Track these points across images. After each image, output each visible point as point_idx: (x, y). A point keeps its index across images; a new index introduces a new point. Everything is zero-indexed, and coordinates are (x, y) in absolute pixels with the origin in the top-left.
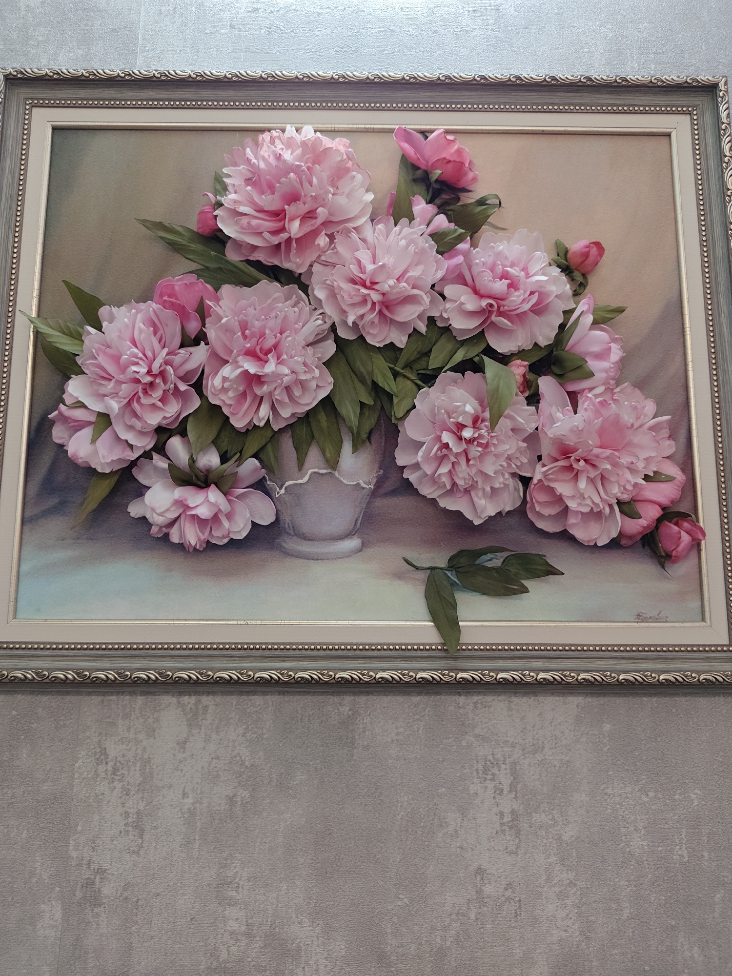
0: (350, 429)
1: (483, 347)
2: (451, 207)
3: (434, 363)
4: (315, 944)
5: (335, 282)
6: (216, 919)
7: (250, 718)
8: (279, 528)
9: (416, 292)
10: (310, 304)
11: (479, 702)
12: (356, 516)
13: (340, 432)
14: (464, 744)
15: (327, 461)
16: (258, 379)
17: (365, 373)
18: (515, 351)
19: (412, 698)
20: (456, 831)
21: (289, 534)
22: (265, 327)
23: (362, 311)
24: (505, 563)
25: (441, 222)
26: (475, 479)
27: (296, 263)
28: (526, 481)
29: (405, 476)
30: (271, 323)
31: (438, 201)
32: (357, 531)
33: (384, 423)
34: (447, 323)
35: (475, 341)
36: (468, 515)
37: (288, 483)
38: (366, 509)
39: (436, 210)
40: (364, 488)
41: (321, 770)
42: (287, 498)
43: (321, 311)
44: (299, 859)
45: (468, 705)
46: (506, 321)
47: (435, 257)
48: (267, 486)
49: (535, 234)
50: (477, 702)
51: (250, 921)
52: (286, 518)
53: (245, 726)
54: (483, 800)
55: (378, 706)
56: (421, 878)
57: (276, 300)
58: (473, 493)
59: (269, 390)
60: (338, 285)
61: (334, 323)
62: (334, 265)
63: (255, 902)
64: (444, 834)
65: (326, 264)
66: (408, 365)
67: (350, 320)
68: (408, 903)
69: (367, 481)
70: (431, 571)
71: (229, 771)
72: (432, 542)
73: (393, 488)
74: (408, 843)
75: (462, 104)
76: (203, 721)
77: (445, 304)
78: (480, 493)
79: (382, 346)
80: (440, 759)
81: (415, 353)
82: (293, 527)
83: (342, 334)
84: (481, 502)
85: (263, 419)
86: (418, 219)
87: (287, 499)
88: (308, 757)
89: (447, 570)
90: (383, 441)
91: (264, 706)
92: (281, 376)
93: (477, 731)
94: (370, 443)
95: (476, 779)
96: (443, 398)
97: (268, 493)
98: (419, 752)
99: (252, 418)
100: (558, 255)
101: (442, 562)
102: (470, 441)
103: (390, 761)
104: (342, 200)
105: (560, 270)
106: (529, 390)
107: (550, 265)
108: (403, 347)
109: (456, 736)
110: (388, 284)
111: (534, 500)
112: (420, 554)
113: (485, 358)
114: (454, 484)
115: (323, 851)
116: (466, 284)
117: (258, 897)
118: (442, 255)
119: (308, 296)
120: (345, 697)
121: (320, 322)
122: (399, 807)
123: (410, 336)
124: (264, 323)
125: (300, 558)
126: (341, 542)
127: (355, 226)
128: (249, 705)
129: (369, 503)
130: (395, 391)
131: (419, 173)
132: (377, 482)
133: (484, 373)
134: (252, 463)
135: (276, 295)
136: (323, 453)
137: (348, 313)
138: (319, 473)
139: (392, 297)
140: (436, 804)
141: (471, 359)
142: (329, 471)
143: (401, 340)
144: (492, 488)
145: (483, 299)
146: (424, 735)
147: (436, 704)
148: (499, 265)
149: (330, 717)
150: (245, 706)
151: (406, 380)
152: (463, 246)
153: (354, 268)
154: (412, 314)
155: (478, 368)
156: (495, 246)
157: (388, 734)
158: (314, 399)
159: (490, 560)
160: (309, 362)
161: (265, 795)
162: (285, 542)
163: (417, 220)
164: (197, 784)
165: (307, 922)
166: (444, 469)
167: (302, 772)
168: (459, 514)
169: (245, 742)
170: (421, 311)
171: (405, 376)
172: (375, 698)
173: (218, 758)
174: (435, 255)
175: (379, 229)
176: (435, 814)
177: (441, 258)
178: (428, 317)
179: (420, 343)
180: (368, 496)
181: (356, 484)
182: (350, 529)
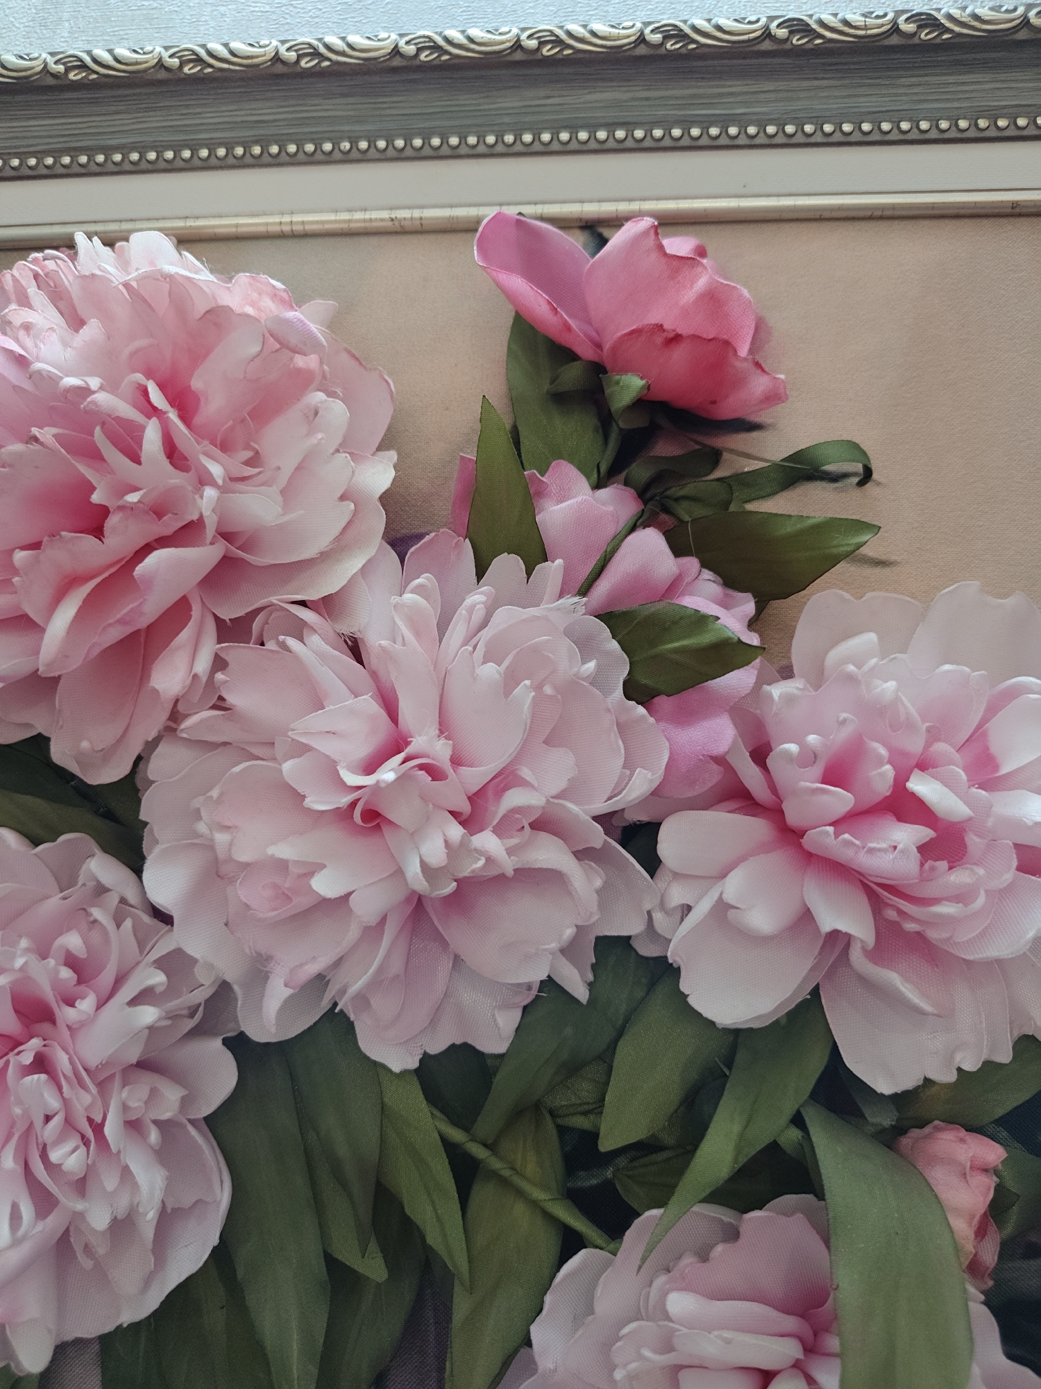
1: (816, 1064)
2: (689, 489)
3: (618, 1126)
17: (350, 1168)
25: (647, 560)
31: (641, 471)
39: (630, 510)
49: (1010, 602)
75: (724, 123)
77: (666, 889)
86: (558, 557)
116: (746, 807)
118: (647, 705)
123: (529, 1008)
127: (319, 592)
130: (463, 1257)
131: (572, 375)
148: (875, 762)
151: (512, 1197)
163: (554, 565)
171: (505, 1185)
177: (643, 717)
178: (598, 939)
179: (569, 1031)
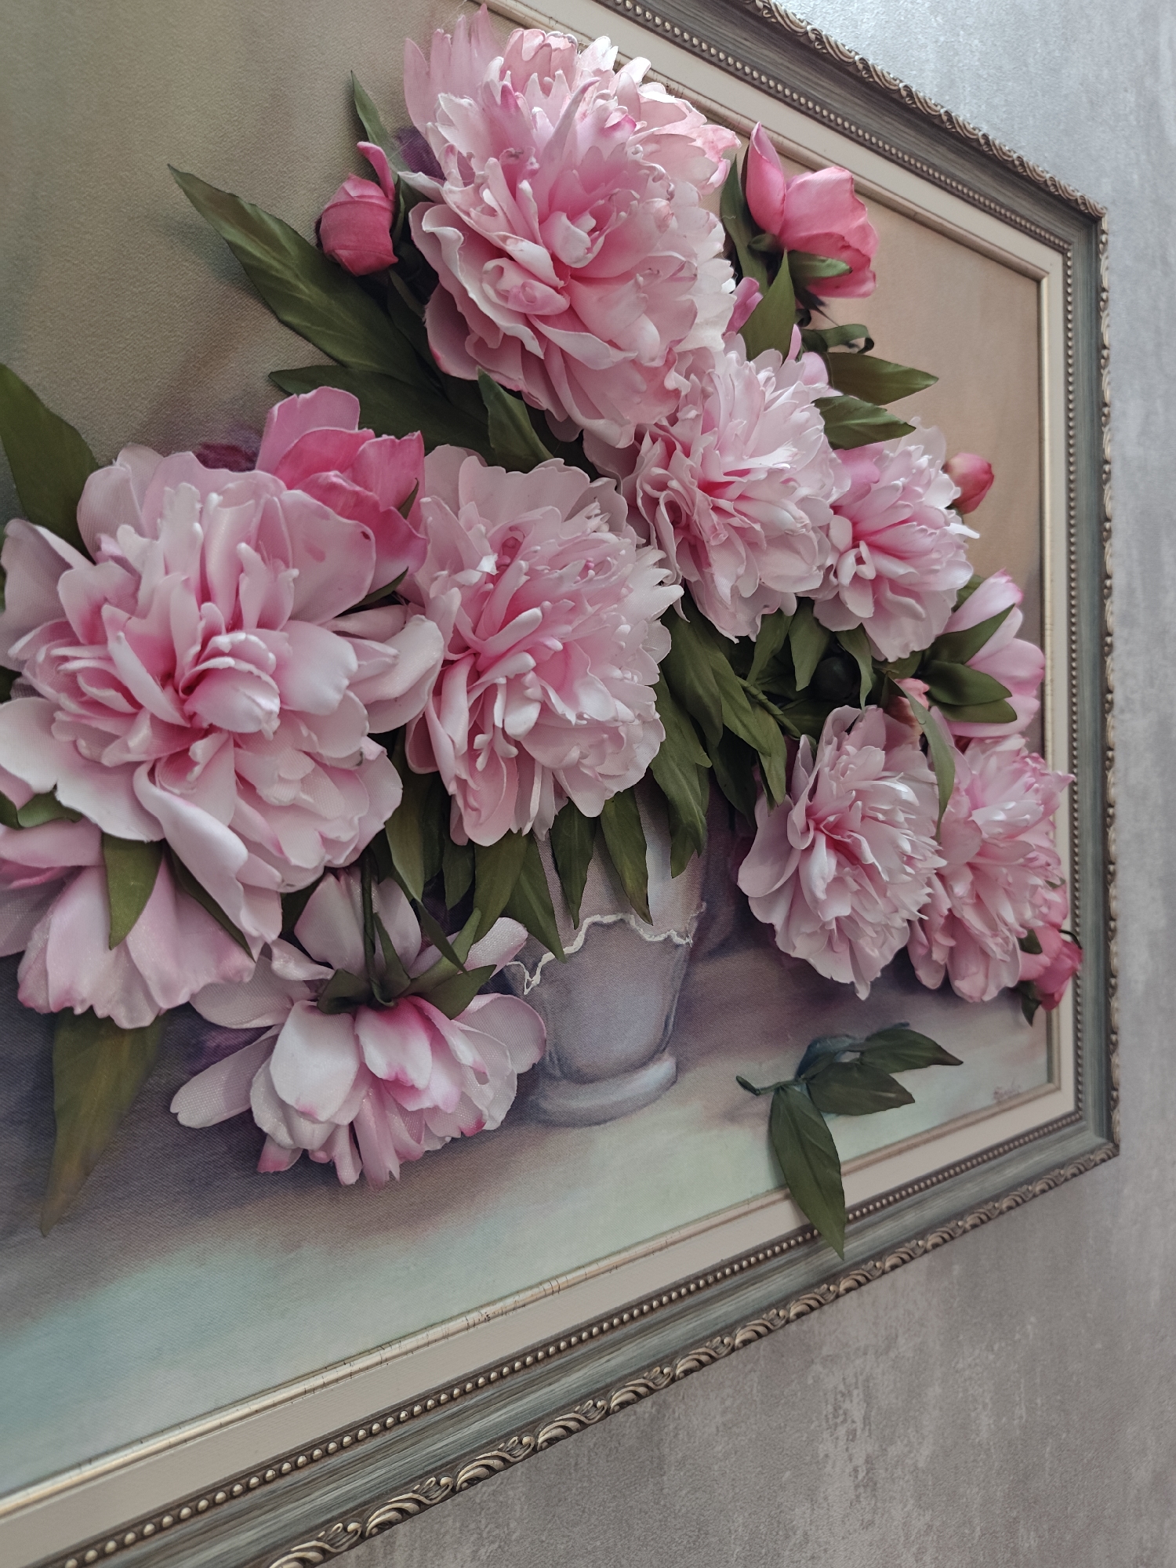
3: (800, 679)
12: (667, 1008)
13: (640, 825)
14: (809, 1382)
21: (552, 1077)
32: (668, 1042)
36: (857, 986)
37: (546, 958)
38: (682, 990)
40: (677, 946)
41: (615, 1546)
42: (546, 994)
47: (830, 455)
48: (505, 970)
49: (932, 431)
54: (834, 1461)
64: (791, 1550)
69: (683, 930)
70: (777, 1092)
72: (774, 1038)
73: (724, 938)
79: (737, 641)
82: (559, 1060)
87: (545, 996)
89: (795, 1084)
95: (825, 1432)
98: (754, 1427)
99: (511, 818)
101: (790, 1071)
108: (755, 640)
109: (800, 1373)
112: (760, 1064)
118: (837, 450)
122: (733, 1541)
125: (575, 1126)
126: (644, 1072)
129: (687, 975)
130: (762, 743)
132: (698, 929)
134: (505, 931)
138: (602, 925)
140: (779, 1506)
142: (620, 916)
143: (754, 628)
146: (760, 1395)
151: (766, 714)
157: (711, 1420)
162: (545, 1097)
168: (849, 987)
174: (827, 450)
177: (837, 458)
180: (685, 961)
181: (665, 939)
182: (658, 1041)
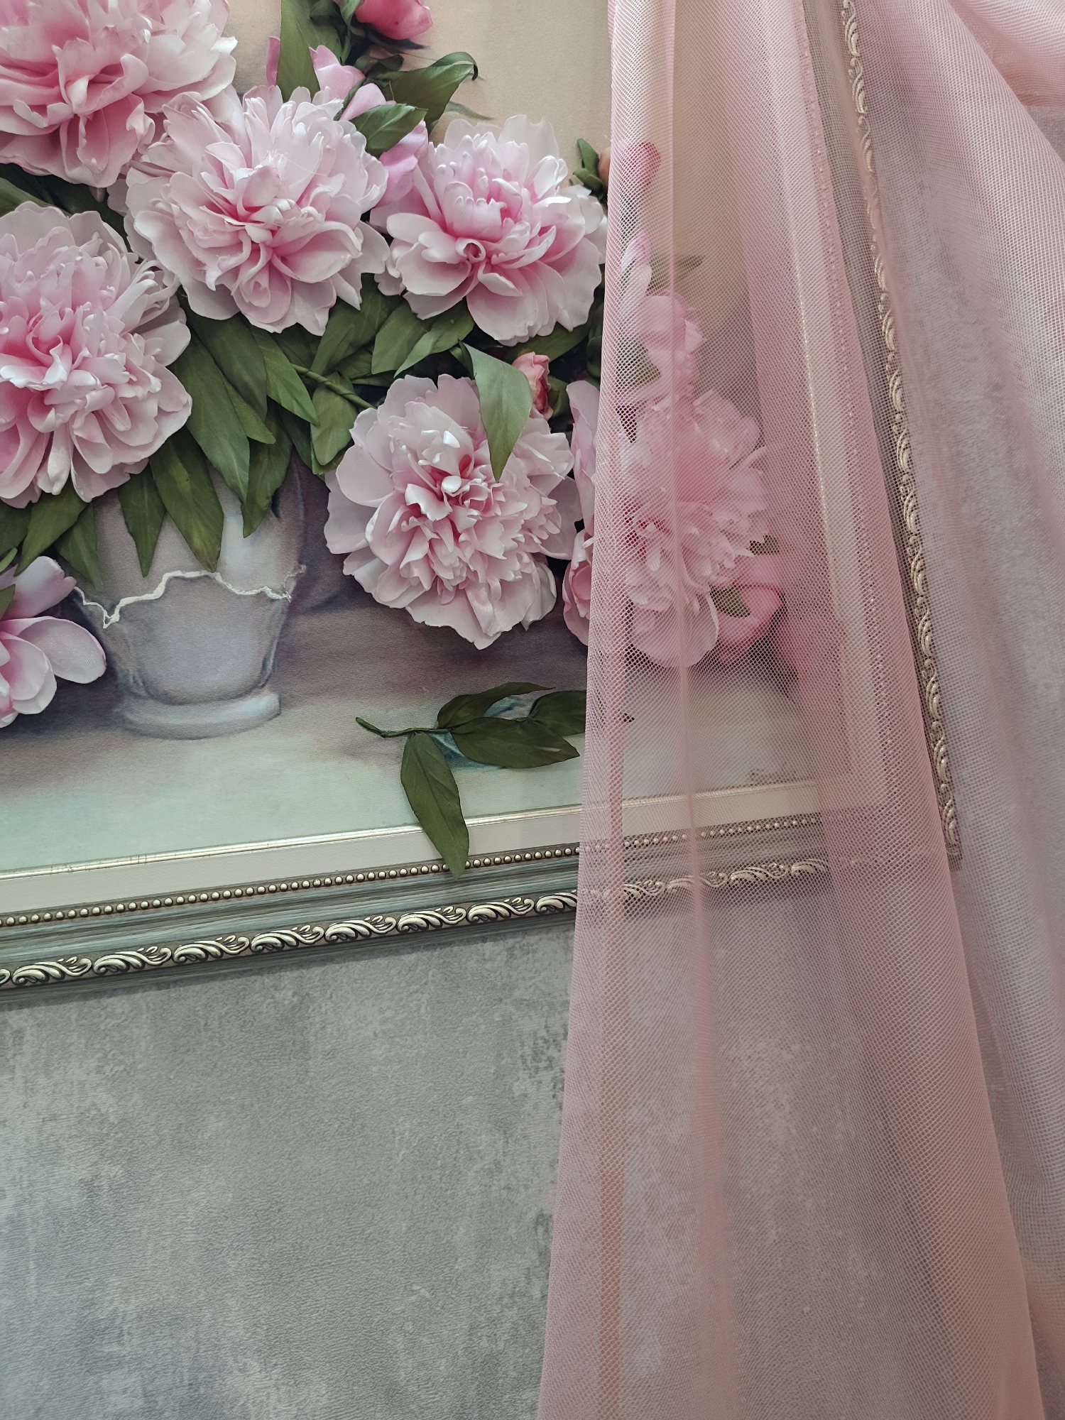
0: (234, 490)
1: (465, 331)
2: (387, 75)
3: (380, 362)
4: (274, 1398)
5: (173, 205)
6: (86, 1398)
7: (108, 1039)
8: (116, 686)
9: (333, 225)
10: (129, 250)
11: (517, 946)
12: (264, 652)
13: (217, 498)
14: (497, 1019)
15: (197, 553)
16: (39, 400)
17: (252, 384)
18: (523, 337)
19: (403, 957)
20: (497, 1163)
21: (137, 696)
22: (36, 293)
23: (232, 261)
24: (535, 711)
25: (371, 96)
26: (472, 568)
27: (91, 168)
28: (559, 567)
29: (346, 572)
30: (50, 286)
31: (361, 61)
32: (267, 680)
33: (300, 479)
34: (399, 288)
35: (452, 321)
36: (465, 632)
37: (124, 602)
38: (280, 638)
39: (359, 77)
40: (273, 600)
41: (252, 1105)
42: (126, 629)
43: (152, 263)
44: (229, 1262)
45: (499, 954)
46: (503, 279)
47: (365, 160)
48: (82, 608)
49: (540, 125)
50: (513, 947)
51: (150, 1388)
52: (128, 668)
53: (100, 1055)
54: (536, 1104)
55: (344, 981)
56: (445, 1250)
57: (55, 241)
58: (470, 594)
59: (60, 421)
60: (181, 209)
61: (181, 289)
62: (168, 173)
63: (156, 1353)
64: (477, 1172)
65: (155, 172)
66: (334, 369)
67: (212, 278)
68: (427, 1295)
69: (279, 587)
70: (410, 737)
71: (80, 1137)
72: (406, 688)
73: (327, 595)
74: (419, 1197)
76: (17, 1058)
77: (391, 251)
78: (483, 593)
79: (280, 332)
80: (461, 1050)
81: (345, 345)
82: (144, 683)
83: (200, 307)
84: (485, 609)
85: (57, 479)
86: (327, 87)
87: (126, 631)
88: (224, 1088)
89: (436, 733)
90: (302, 512)
91: (132, 1014)
92: (81, 389)
93: (517, 994)
94: (277, 516)
95: (521, 1072)
96: (401, 424)
97: (85, 622)
98: (423, 1044)
99: (35, 478)
100: (583, 166)
101: (426, 718)
102: (456, 500)
103: (374, 1069)
104: (171, 43)
105: (590, 192)
106: (554, 410)
107: (571, 183)
108: (320, 333)
109: (483, 1007)
110: (278, 207)
111: (576, 598)
112: (387, 711)
113: (471, 350)
114: (437, 581)
115: (270, 1241)
116: (426, 213)
117: (161, 1343)
118: (378, 157)
119: (124, 235)
120: (282, 974)
121: (150, 282)
122: (397, 1142)
123: (332, 312)
124: (34, 284)
125: (164, 737)
126: (241, 702)
127: (206, 98)
128: (103, 1017)
129: (286, 626)
130: (314, 415)
131: (322, 6)
132: (297, 588)
133: (473, 378)
134: (44, 567)
135: (56, 230)
136: (188, 538)
137: (205, 265)
138: (183, 579)
139: (288, 235)
140: (458, 1126)
141: (448, 352)
142: (204, 573)
143: (316, 322)
144: (502, 582)
145: (459, 240)
146: (430, 1016)
147: (445, 962)
148: (482, 174)
149: (259, 1013)
150: (96, 1020)
151: (333, 395)
152: (416, 138)
153: (210, 178)
154: (330, 267)
155: (462, 369)
156: (472, 141)
157: (367, 1025)
158: (156, 436)
159: (509, 709)
160: (136, 363)
161: (152, 1166)
162: (131, 711)
163: (326, 89)
164: (20, 1169)
165: (255, 1366)
166: (416, 554)
167: (218, 1116)
168: (448, 632)
169: (104, 1082)
170: (347, 261)
171: (330, 389)
172: (337, 967)
173: (54, 1118)
174: (364, 156)
175: (254, 105)
176: (459, 1142)
177: (375, 161)
178: (362, 274)
179: (352, 325)
180: (282, 613)
181: (258, 594)
182: (255, 678)
